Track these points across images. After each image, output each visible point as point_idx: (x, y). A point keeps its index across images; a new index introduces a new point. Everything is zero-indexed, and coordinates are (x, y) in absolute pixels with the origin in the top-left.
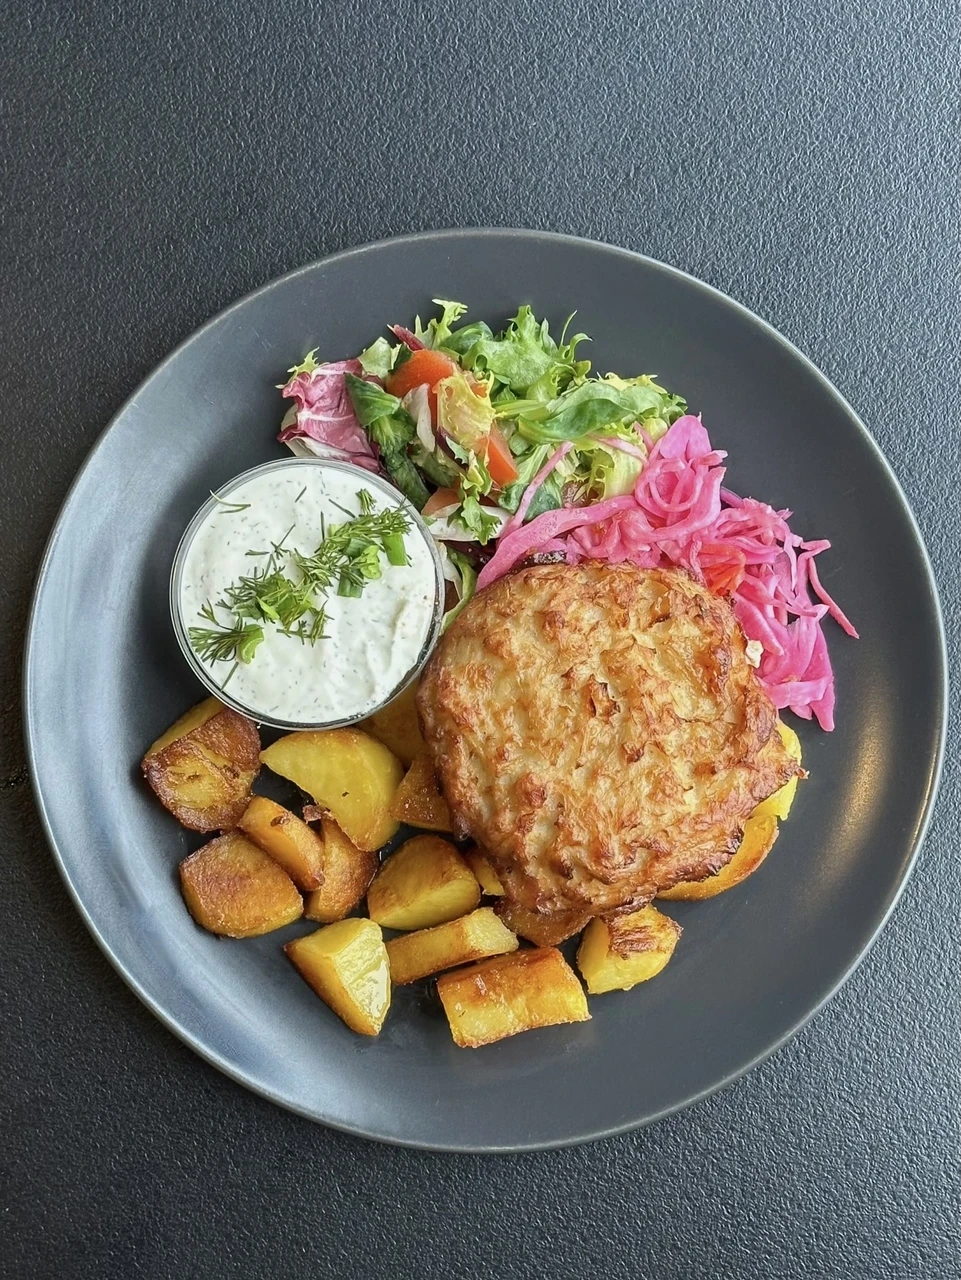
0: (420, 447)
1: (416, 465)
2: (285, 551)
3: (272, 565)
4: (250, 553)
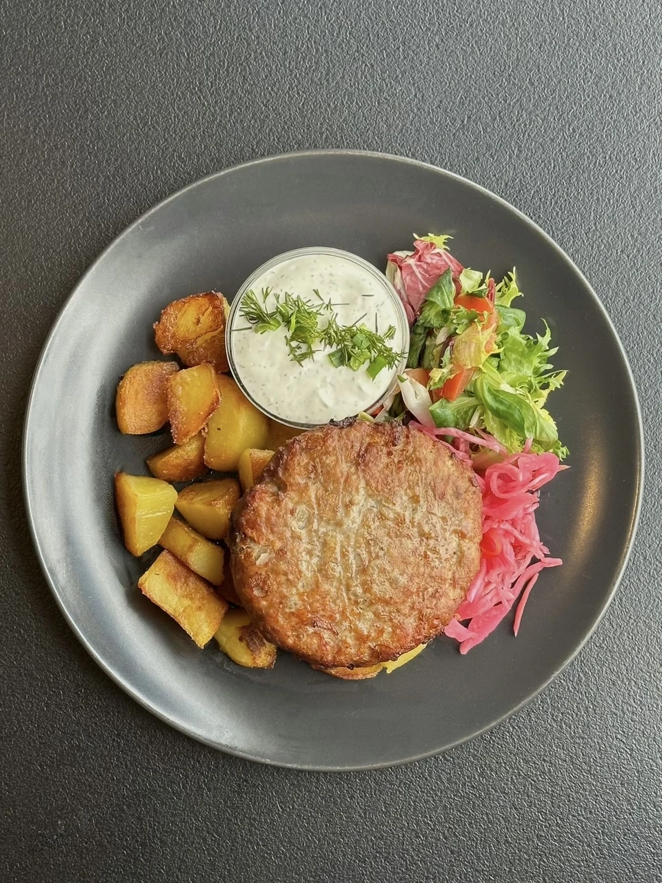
0: (435, 337)
1: (425, 342)
2: (332, 309)
3: (318, 308)
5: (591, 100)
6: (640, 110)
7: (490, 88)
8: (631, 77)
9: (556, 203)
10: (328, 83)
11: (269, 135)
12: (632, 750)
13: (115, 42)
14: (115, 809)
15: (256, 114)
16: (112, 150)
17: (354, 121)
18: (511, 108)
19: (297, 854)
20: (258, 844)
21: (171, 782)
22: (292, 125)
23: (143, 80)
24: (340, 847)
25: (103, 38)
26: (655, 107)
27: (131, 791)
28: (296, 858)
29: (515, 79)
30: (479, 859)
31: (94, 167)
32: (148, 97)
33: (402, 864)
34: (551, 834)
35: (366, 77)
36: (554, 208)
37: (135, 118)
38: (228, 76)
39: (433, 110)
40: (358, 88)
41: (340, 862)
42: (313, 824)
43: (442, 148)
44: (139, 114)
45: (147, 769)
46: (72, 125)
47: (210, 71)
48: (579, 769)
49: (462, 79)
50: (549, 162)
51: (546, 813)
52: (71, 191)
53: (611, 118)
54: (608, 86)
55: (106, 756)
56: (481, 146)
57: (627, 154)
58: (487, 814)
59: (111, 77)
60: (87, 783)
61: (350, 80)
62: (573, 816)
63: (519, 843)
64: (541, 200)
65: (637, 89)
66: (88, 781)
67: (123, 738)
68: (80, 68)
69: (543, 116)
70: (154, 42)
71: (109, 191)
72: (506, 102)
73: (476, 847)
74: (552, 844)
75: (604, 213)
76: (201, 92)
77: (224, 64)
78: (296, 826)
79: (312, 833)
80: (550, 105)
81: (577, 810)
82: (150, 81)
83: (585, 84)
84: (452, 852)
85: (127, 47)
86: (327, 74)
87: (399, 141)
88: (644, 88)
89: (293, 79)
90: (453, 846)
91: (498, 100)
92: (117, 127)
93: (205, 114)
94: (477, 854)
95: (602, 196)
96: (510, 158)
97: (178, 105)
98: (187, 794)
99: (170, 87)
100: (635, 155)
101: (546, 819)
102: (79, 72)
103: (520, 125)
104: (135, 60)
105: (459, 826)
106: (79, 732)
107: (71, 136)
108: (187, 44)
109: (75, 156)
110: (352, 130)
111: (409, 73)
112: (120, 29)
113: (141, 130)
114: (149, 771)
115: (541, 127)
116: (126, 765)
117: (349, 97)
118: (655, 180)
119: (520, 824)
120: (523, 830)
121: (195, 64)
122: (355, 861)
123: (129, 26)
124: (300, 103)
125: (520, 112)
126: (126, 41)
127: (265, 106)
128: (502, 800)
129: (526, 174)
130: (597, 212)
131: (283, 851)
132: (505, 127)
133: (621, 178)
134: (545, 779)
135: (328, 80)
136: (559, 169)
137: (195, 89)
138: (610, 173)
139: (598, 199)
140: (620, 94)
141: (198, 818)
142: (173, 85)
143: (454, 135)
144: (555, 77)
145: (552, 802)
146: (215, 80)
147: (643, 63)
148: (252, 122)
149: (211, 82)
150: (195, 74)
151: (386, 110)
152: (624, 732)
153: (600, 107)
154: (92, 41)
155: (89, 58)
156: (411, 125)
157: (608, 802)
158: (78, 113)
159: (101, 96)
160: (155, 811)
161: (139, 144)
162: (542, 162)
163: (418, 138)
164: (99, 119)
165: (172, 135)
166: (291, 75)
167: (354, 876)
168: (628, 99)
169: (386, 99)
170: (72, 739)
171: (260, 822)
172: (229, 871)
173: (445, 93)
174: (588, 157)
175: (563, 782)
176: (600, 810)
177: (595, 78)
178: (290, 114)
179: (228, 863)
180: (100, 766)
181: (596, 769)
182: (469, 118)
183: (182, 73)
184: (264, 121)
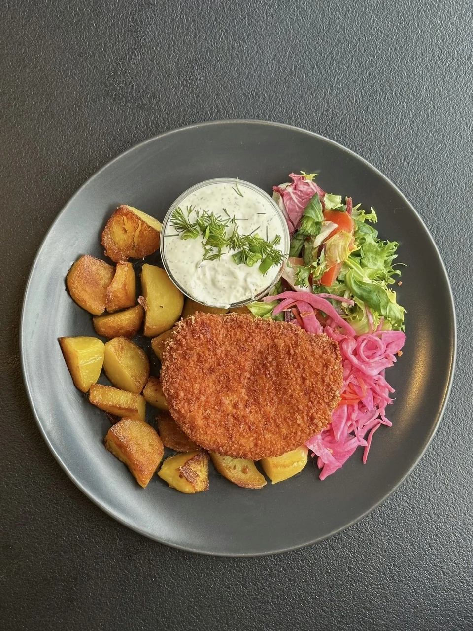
0: (312, 242)
1: (304, 246)
2: (235, 223)
3: (225, 222)
4: (225, 210)
5: (381, 52)
6: (416, 59)
7: (310, 45)
8: (409, 35)
9: (358, 126)
10: (196, 44)
11: (155, 82)
12: (413, 508)
13: (45, 17)
14: (55, 554)
15: (145, 67)
16: (43, 94)
17: (214, 70)
18: (325, 59)
19: (182, 583)
20: (155, 577)
21: (94, 535)
22: (170, 74)
23: (65, 44)
24: (212, 578)
25: (35, 14)
26: (427, 57)
27: (66, 542)
28: (181, 586)
29: (328, 38)
30: (308, 584)
31: (31, 107)
32: (68, 56)
33: (255, 589)
34: (358, 567)
35: (222, 39)
36: (356, 130)
37: (59, 72)
38: (125, 40)
39: (270, 62)
40: (217, 47)
41: (212, 588)
42: (193, 562)
43: (277, 89)
44: (62, 68)
45: (77, 526)
46: (15, 76)
47: (112, 36)
48: (377, 521)
49: (290, 39)
50: (352, 97)
51: (354, 552)
52: (15, 124)
53: (396, 65)
54: (394, 42)
55: (48, 518)
56: (304, 87)
57: (407, 90)
58: (313, 553)
59: (41, 42)
60: (35, 536)
61: (211, 41)
62: (373, 554)
63: (336, 573)
64: (347, 125)
65: (414, 44)
66: (36, 535)
67: (60, 505)
68: (20, 36)
69: (347, 64)
70: (72, 17)
71: (42, 124)
72: (321, 55)
73: (306, 576)
74: (359, 573)
75: (392, 132)
76: (105, 51)
77: (122, 31)
78: (181, 564)
79: (192, 568)
80: (352, 56)
81: (376, 550)
82: (70, 44)
83: (377, 41)
84: (290, 580)
85: (53, 20)
86: (195, 37)
87: (246, 85)
88: (419, 43)
89: (171, 41)
90: (290, 576)
91: (316, 53)
92: (46, 78)
93: (109, 67)
94: (307, 581)
95: (390, 121)
96: (325, 95)
97: (90, 61)
98: (105, 543)
99: (84, 48)
100: (413, 91)
101: (354, 557)
102: (19, 39)
103: (331, 71)
104: (59, 29)
105: (294, 562)
106: (29, 502)
107: (15, 84)
108: (95, 18)
109: (18, 99)
110: (213, 77)
111: (253, 35)
112: (47, 7)
113: (64, 79)
114: (79, 528)
115: (346, 72)
116: (63, 524)
117: (210, 53)
118: (427, 109)
119: (336, 560)
120: (339, 564)
121: (101, 31)
122: (222, 587)
123: (54, 6)
124: (176, 58)
125: (332, 61)
126: (52, 16)
127: (151, 61)
128: (324, 544)
129: (336, 106)
130: (386, 132)
131: (172, 581)
132: (321, 73)
133: (403, 107)
134: (354, 529)
135: (195, 42)
136: (359, 102)
137: (101, 49)
138: (396, 104)
139: (387, 123)
140: (402, 48)
141: (113, 559)
142: (86, 46)
143: (285, 79)
144: (356, 36)
145: (358, 545)
146: (116, 43)
147: (418, 25)
148: (142, 73)
149: (112, 44)
150: (100, 38)
151: (237, 62)
152: (408, 496)
153: (387, 57)
154: (28, 16)
155: (26, 29)
156: (255, 72)
157: (397, 544)
158: (19, 67)
159: (35, 55)
160: (83, 554)
161: (62, 90)
162: (348, 97)
163: (260, 82)
164: (34, 72)
165: (85, 83)
166: (169, 38)
167: (222, 598)
168: (407, 51)
169: (236, 54)
170: (25, 507)
171: (156, 561)
172: (135, 596)
173: (278, 49)
174: (380, 93)
175: (366, 530)
176: (391, 549)
177: (384, 36)
178: (169, 66)
179: (134, 590)
180: (45, 525)
181: (389, 522)
182: (296, 67)
183: (92, 38)
184: (151, 72)
